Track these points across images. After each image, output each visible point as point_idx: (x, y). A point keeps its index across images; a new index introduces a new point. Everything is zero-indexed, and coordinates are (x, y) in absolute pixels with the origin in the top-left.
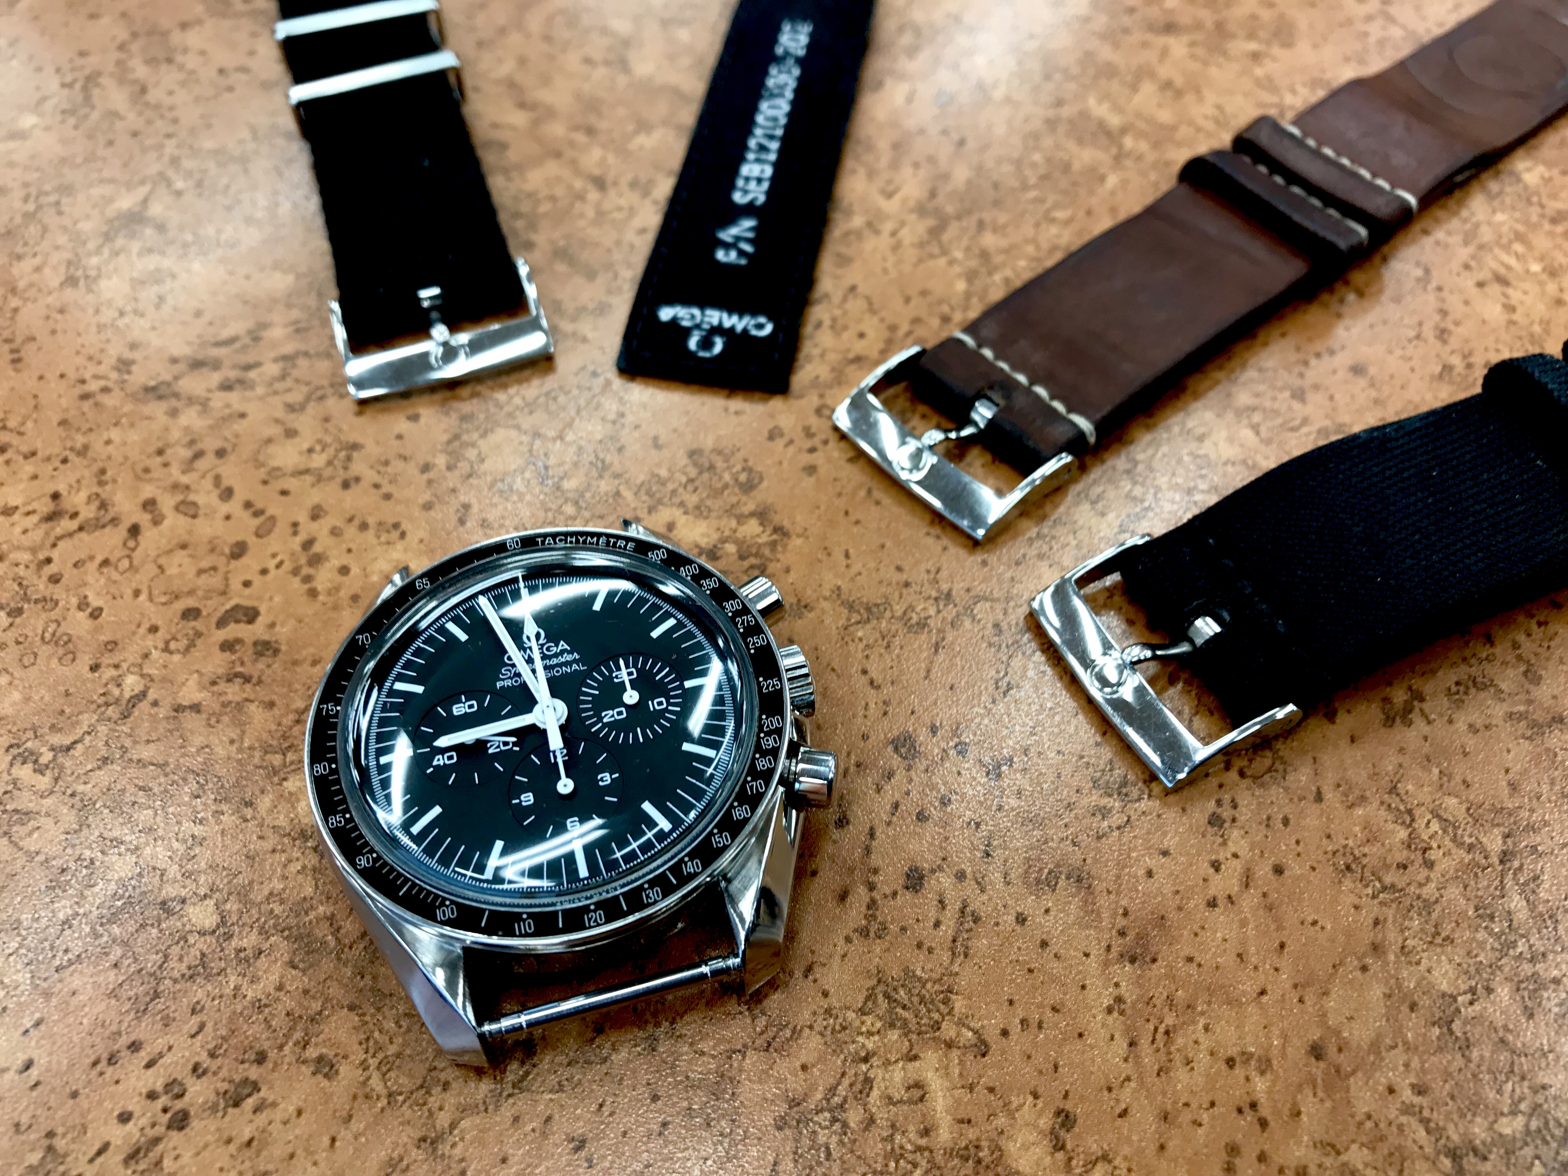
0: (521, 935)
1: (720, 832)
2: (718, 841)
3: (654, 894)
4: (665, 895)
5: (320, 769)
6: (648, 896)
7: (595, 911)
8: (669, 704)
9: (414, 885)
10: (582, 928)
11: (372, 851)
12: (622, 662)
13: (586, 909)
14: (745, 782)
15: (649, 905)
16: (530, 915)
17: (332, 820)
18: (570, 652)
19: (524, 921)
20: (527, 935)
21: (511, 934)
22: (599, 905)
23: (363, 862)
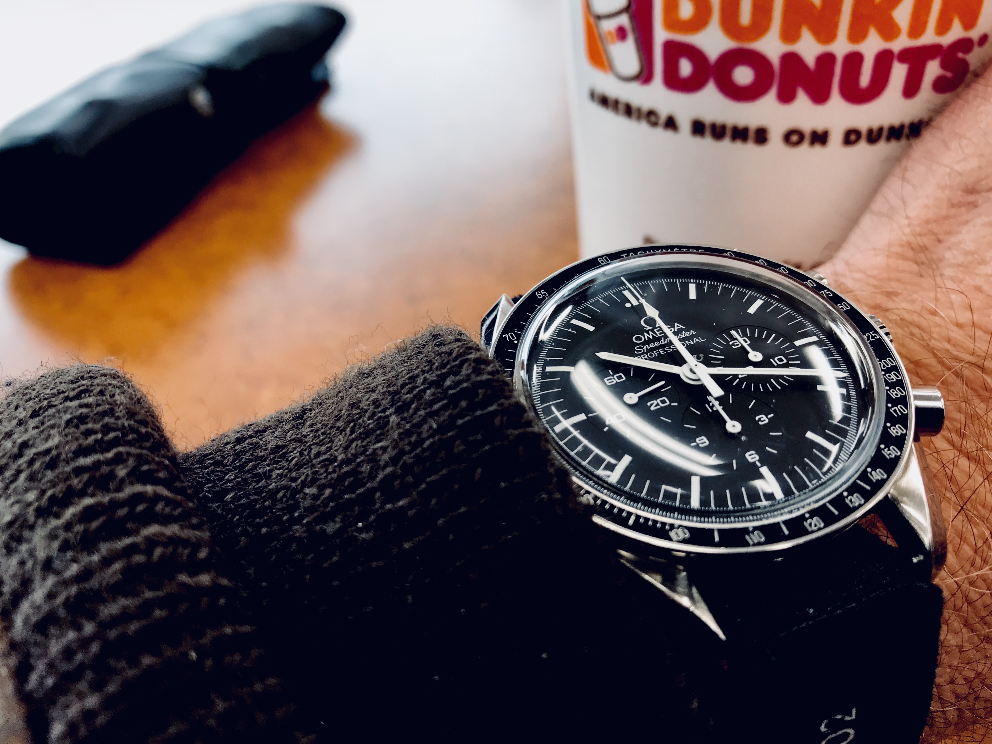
0: (754, 545)
1: (888, 446)
2: (890, 452)
3: (856, 499)
4: (867, 500)
6: (851, 501)
7: (811, 517)
8: (788, 360)
10: (806, 532)
12: (733, 332)
13: (802, 518)
14: (888, 409)
15: (855, 509)
16: (755, 528)
18: (686, 331)
19: (753, 532)
20: (759, 544)
21: (747, 545)
22: (813, 513)
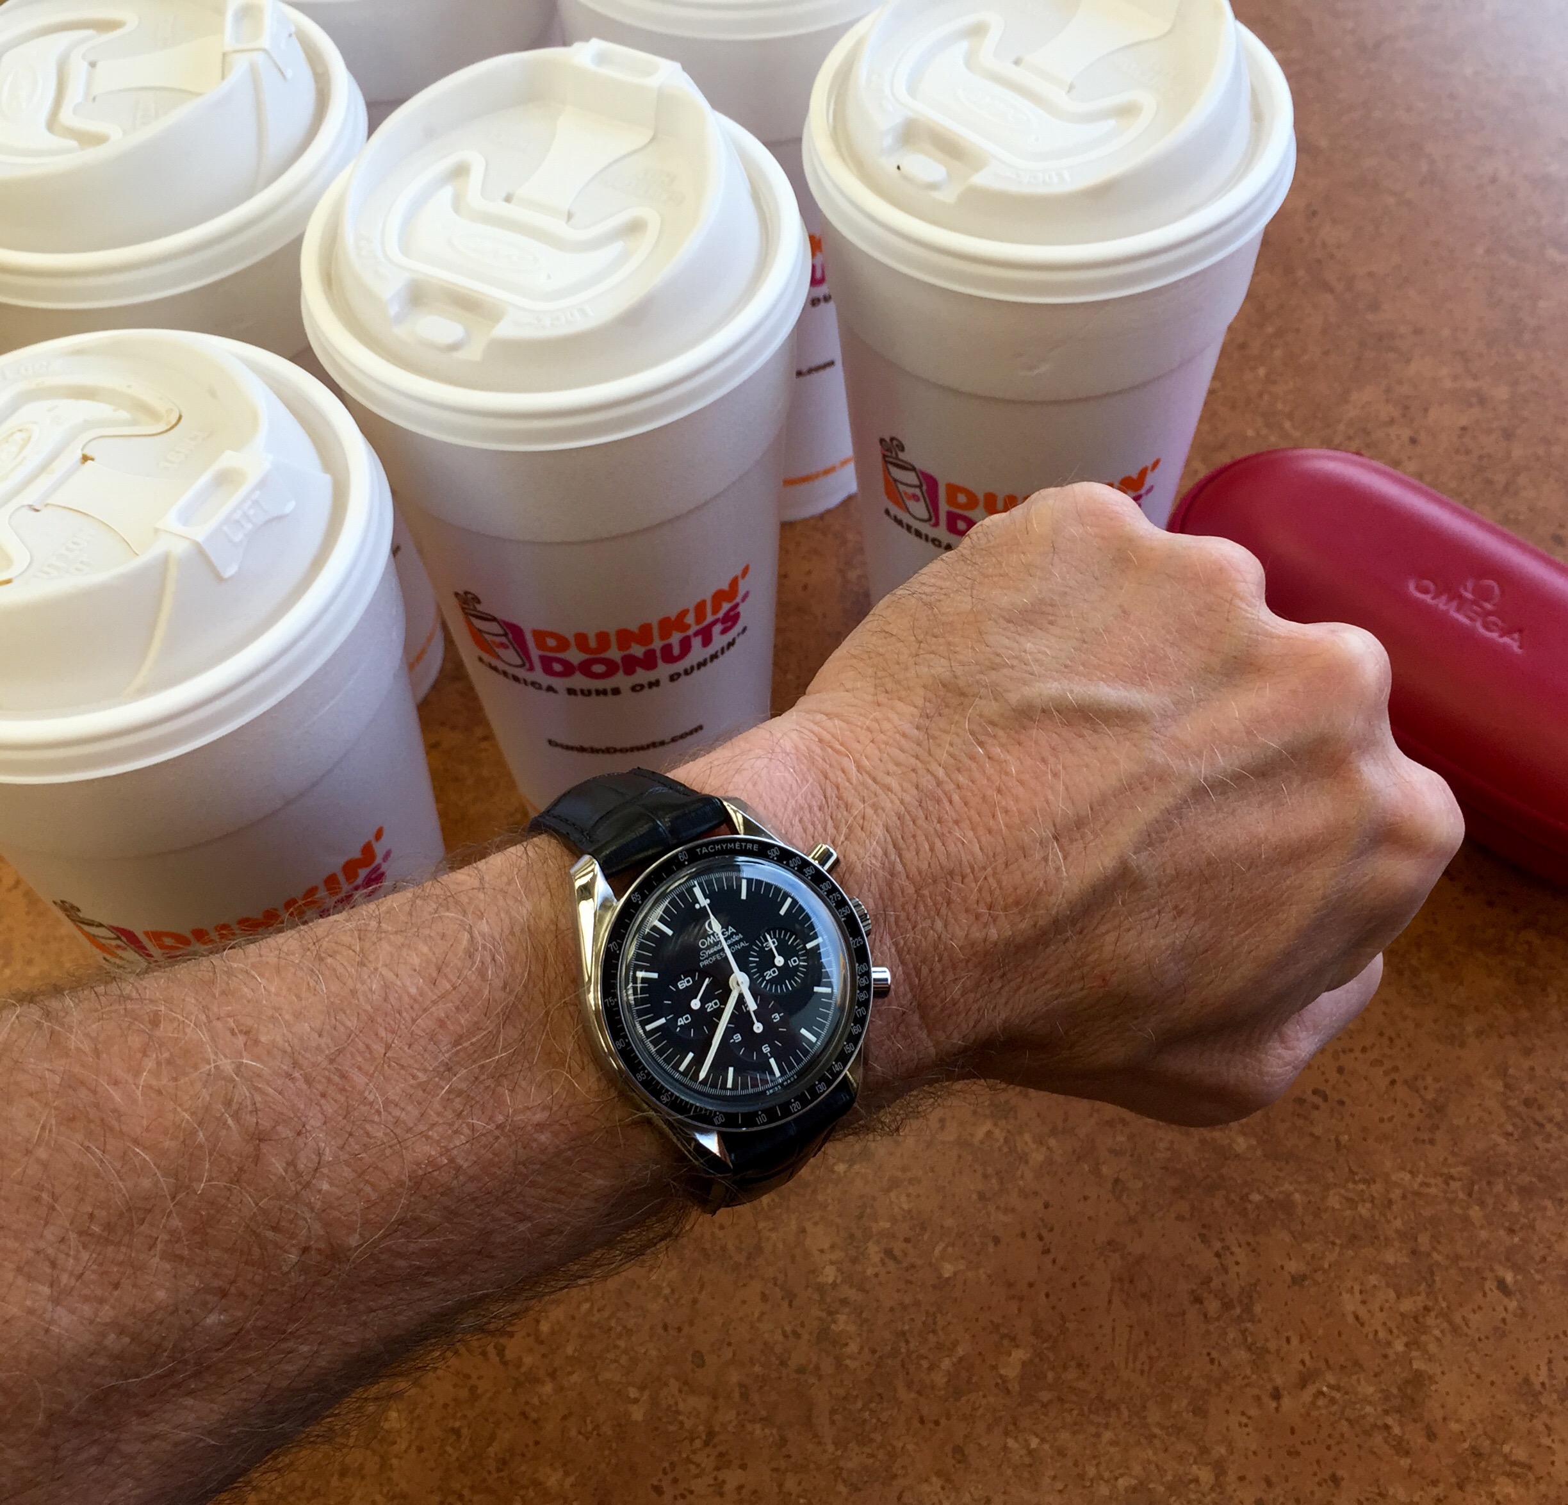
5: (619, 1043)
9: (697, 1107)
11: (667, 1091)
17: (639, 1077)
23: (664, 1099)
